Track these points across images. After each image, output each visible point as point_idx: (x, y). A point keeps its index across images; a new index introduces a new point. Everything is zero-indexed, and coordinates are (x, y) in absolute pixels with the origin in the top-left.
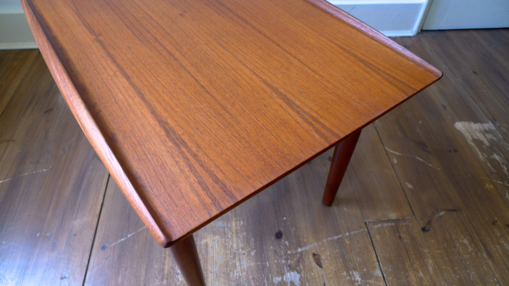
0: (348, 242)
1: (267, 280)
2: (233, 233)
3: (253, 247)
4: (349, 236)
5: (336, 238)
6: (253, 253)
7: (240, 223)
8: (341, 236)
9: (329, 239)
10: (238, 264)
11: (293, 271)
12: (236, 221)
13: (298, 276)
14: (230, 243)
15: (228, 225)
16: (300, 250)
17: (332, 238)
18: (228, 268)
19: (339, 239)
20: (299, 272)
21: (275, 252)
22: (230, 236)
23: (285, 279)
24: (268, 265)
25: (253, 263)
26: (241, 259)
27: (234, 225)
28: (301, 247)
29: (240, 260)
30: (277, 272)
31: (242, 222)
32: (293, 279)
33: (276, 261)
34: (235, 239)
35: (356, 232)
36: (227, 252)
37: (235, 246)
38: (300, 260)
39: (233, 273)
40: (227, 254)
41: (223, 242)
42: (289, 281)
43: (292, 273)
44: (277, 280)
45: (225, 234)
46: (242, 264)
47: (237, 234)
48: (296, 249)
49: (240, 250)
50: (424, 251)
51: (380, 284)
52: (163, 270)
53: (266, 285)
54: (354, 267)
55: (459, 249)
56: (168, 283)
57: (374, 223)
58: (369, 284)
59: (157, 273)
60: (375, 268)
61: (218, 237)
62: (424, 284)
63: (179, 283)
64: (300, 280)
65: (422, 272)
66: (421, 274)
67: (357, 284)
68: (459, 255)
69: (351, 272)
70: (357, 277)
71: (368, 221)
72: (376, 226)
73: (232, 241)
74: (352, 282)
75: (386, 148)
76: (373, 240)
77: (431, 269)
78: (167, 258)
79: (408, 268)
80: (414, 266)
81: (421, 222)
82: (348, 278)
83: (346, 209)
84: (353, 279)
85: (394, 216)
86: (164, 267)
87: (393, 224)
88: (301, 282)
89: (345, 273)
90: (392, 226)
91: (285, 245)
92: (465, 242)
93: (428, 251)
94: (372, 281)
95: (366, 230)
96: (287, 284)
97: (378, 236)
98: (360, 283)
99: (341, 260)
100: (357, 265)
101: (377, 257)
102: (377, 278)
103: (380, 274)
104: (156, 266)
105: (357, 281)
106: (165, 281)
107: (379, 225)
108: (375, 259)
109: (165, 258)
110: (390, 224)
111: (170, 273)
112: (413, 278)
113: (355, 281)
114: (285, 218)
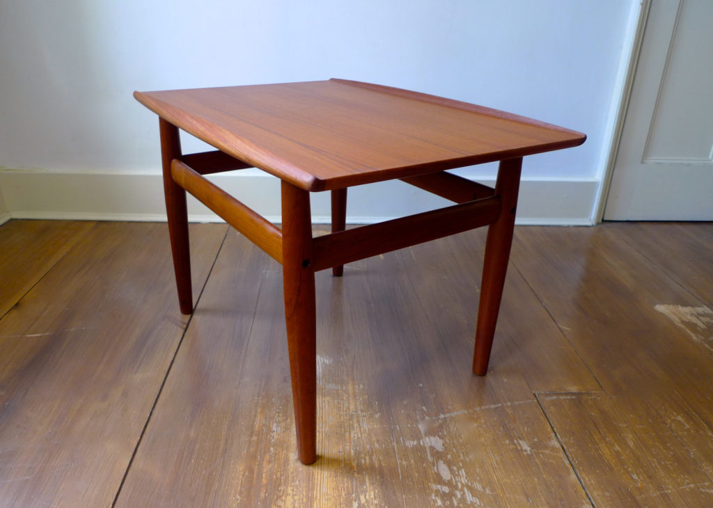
0: (510, 412)
1: (397, 443)
2: (349, 395)
3: (377, 410)
4: (511, 405)
5: (493, 406)
6: (377, 416)
7: (359, 387)
8: (500, 405)
9: (483, 408)
10: (356, 425)
11: (434, 436)
12: (353, 384)
13: (441, 442)
14: (346, 405)
15: (342, 387)
16: (442, 416)
17: (487, 407)
18: (343, 429)
19: (497, 408)
20: (441, 438)
21: (408, 416)
22: (345, 398)
23: (422, 443)
24: (398, 429)
25: (377, 425)
26: (361, 421)
27: (350, 387)
28: (443, 413)
29: (358, 422)
30: (412, 436)
31: (361, 387)
32: (434, 444)
33: (409, 426)
34: (351, 401)
35: (522, 402)
36: (342, 413)
37: (352, 407)
38: (444, 426)
39: (350, 433)
40: (340, 416)
41: (336, 403)
42: (427, 446)
43: (432, 438)
44: (411, 443)
45: (338, 395)
46: (361, 425)
47: (355, 396)
48: (437, 415)
49: (360, 412)
50: (621, 425)
51: (558, 454)
52: (253, 426)
53: (396, 448)
54: (521, 436)
55: (671, 426)
56: (258, 439)
57: (547, 395)
58: (542, 454)
59: (244, 429)
60: (550, 439)
61: (328, 398)
62: (623, 458)
63: (273, 440)
64: (443, 445)
65: (619, 446)
66: (617, 448)
67: (525, 453)
68: (672, 432)
69: (515, 441)
70: (525, 446)
71: (537, 393)
72: (549, 399)
73: (349, 403)
74: (519, 452)
75: (560, 326)
76: (546, 411)
77: (631, 444)
78: (259, 416)
79: (598, 442)
80: (607, 439)
81: (613, 397)
82: (512, 446)
83: (505, 380)
84: (519, 448)
85: (574, 389)
86: (255, 424)
87: (574, 397)
88: (446, 448)
89: (507, 442)
90: (573, 399)
91: (422, 411)
92: (679, 418)
93: (625, 425)
94: (547, 452)
95: (536, 401)
96: (425, 448)
97: (552, 408)
98: (529, 452)
99: (502, 429)
100: (524, 434)
101: (552, 428)
102: (553, 449)
103: (557, 445)
104: (242, 423)
105: (526, 451)
106: (254, 438)
107: (554, 398)
108: (549, 429)
109: (255, 416)
110: (569, 397)
111: (263, 430)
112: (606, 451)
113: (522, 450)
114: (421, 385)
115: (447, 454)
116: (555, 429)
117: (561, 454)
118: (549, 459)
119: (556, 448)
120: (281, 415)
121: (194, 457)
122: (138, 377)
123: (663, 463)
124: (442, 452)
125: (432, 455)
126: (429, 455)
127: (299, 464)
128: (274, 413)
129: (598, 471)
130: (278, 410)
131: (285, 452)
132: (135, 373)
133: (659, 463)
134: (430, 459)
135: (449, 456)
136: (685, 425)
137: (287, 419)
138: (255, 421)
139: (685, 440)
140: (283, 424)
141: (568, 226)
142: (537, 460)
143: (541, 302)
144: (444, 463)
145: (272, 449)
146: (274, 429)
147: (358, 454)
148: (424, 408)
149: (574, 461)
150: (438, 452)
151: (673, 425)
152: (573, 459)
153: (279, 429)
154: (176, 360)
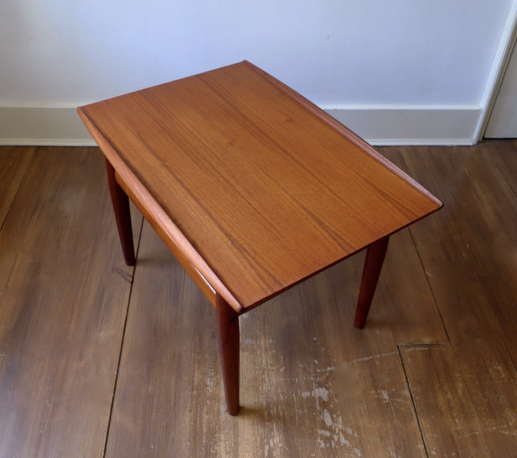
0: (378, 364)
1: (296, 394)
2: (261, 350)
3: (282, 364)
4: (380, 357)
5: (366, 359)
6: (282, 370)
7: (269, 341)
8: (371, 357)
9: (359, 360)
10: (267, 379)
11: (322, 388)
12: (265, 339)
13: (326, 392)
14: (260, 360)
15: (256, 342)
16: (329, 369)
17: (362, 359)
18: (258, 383)
19: (369, 360)
20: (327, 389)
21: (305, 369)
22: (259, 353)
23: (313, 395)
24: (297, 381)
25: (282, 378)
26: (270, 375)
27: (263, 342)
28: (330, 366)
29: (269, 376)
30: (306, 388)
31: (271, 341)
32: (322, 395)
33: (305, 378)
34: (264, 357)
35: (387, 354)
36: (256, 367)
37: (264, 362)
38: (330, 378)
39: (262, 386)
40: (256, 370)
41: (252, 358)
42: (317, 396)
43: (321, 389)
44: (306, 394)
45: (254, 350)
46: (271, 379)
47: (266, 351)
48: (326, 368)
49: (269, 366)
50: (456, 375)
51: (407, 402)
52: (193, 381)
53: (295, 399)
54: (383, 386)
55: (492, 375)
56: (198, 393)
57: (407, 347)
58: (397, 402)
59: (187, 384)
60: (403, 388)
61: (246, 353)
62: (452, 404)
63: (208, 394)
64: (328, 396)
65: (451, 394)
66: (450, 396)
67: (385, 402)
68: (491, 381)
69: (379, 391)
70: (385, 395)
71: (399, 344)
72: (408, 350)
73: (261, 358)
74: (380, 400)
75: (427, 273)
76: (404, 363)
77: (460, 392)
78: (196, 371)
79: (437, 390)
80: (444, 388)
81: (456, 348)
82: (376, 396)
83: (378, 332)
84: (381, 397)
85: (427, 341)
86: (194, 379)
87: (426, 349)
88: (330, 398)
89: (373, 392)
90: (425, 350)
91: (315, 364)
92: (500, 368)
93: (459, 375)
94: (400, 400)
95: (398, 353)
96: (315, 399)
97: (409, 359)
98: (387, 401)
99: (370, 380)
100: (386, 384)
101: (407, 378)
102: (405, 398)
103: (408, 394)
104: (185, 378)
105: (385, 400)
106: (195, 392)
107: (412, 349)
108: (404, 380)
109: (194, 371)
110: (423, 349)
111: (200, 384)
112: (441, 400)
113: (382, 399)
114: (315, 338)
115: (330, 403)
116: (408, 380)
117: (409, 403)
118: (400, 406)
119: (406, 397)
120: (212, 370)
121: (154, 410)
122: (103, 335)
123: (479, 409)
124: (327, 402)
125: (320, 405)
126: (318, 405)
127: (228, 415)
128: (207, 368)
129: (432, 417)
130: (210, 366)
131: (217, 404)
132: (100, 331)
133: (476, 409)
134: (318, 408)
135: (331, 406)
136: (501, 375)
137: (217, 374)
138: (194, 377)
139: (499, 388)
140: (214, 379)
141: (452, 147)
142: (392, 408)
143: (415, 245)
144: (328, 411)
145: (208, 402)
146: (209, 384)
147: (268, 404)
148: (316, 361)
149: (418, 408)
150: (324, 402)
151: (493, 374)
152: (417, 405)
153: (212, 383)
154: (128, 316)
